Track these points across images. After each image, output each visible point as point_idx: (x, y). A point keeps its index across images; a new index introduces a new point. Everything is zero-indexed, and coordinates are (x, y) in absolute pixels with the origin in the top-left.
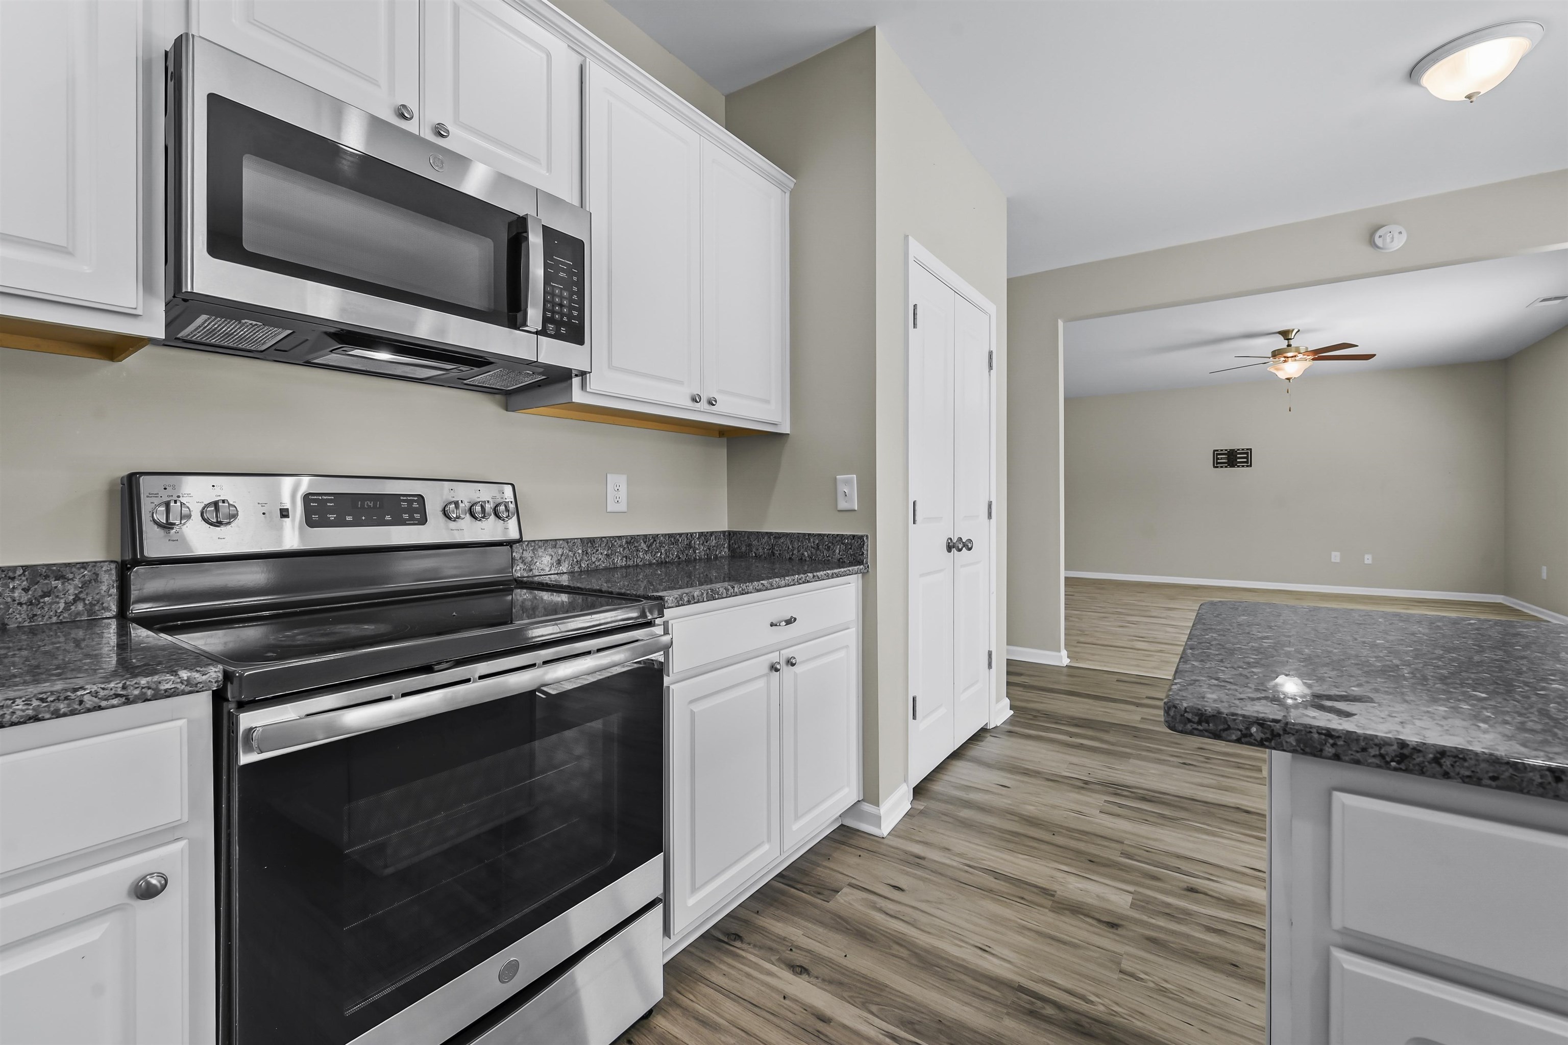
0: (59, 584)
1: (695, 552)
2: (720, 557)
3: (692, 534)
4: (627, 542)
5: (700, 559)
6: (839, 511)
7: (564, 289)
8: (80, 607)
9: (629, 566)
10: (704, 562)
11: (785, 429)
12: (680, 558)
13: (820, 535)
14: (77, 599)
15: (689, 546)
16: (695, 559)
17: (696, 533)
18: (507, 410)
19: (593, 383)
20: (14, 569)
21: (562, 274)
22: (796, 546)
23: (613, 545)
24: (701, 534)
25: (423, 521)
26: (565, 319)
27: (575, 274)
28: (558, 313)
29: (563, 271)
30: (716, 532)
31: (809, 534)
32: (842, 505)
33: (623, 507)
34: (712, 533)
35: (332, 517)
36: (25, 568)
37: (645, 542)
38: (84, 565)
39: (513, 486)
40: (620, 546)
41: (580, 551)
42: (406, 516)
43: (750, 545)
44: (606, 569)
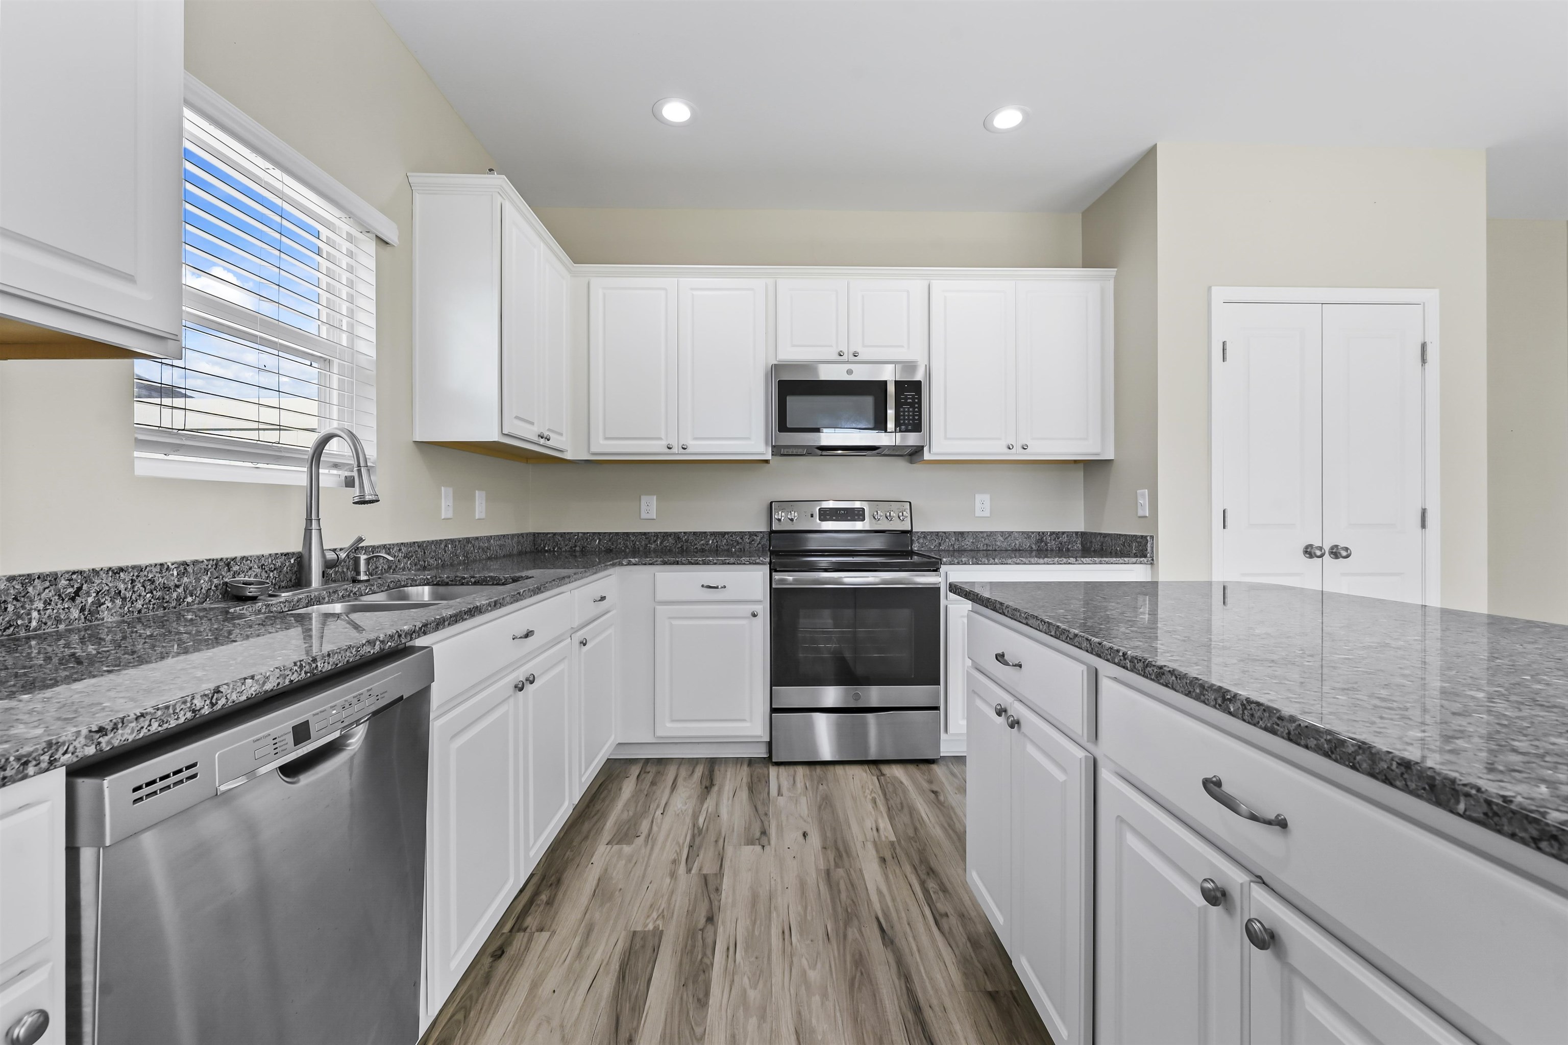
0: (755, 537)
1: (1046, 545)
2: (1072, 550)
3: (1043, 533)
4: (987, 536)
5: (1052, 550)
6: (1140, 517)
7: (910, 407)
8: (760, 545)
9: (989, 550)
10: (1056, 553)
11: (1109, 455)
12: (1032, 548)
13: (1125, 535)
14: (759, 543)
15: (1041, 540)
16: (1047, 550)
17: (1047, 532)
18: (911, 463)
19: (934, 449)
20: (746, 532)
21: (909, 401)
22: (1113, 544)
23: (976, 536)
24: (1052, 533)
25: (863, 520)
26: (911, 422)
27: (916, 398)
28: (907, 419)
29: (910, 398)
30: (1068, 532)
31: (1120, 535)
32: (1140, 513)
33: (987, 513)
34: (1063, 533)
35: (828, 517)
36: (749, 532)
37: (1002, 536)
38: (761, 532)
39: (910, 503)
40: (982, 537)
41: (954, 539)
42: (856, 517)
43: (1091, 542)
44: (971, 550)
